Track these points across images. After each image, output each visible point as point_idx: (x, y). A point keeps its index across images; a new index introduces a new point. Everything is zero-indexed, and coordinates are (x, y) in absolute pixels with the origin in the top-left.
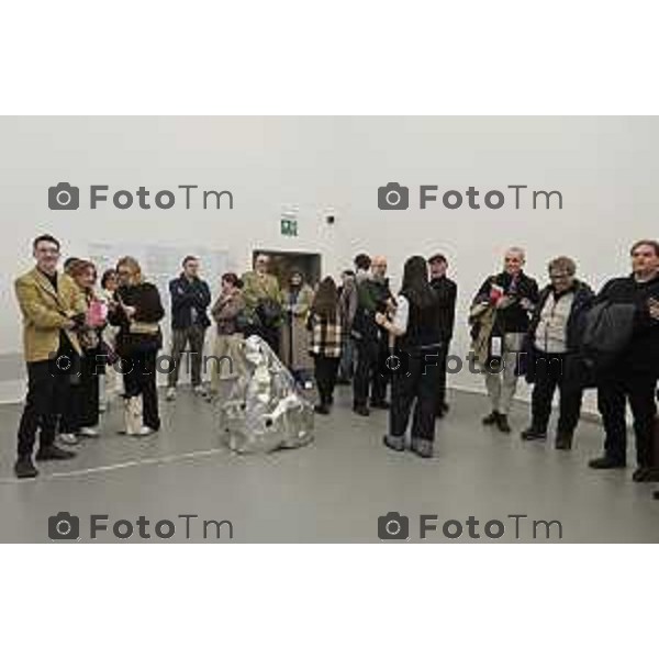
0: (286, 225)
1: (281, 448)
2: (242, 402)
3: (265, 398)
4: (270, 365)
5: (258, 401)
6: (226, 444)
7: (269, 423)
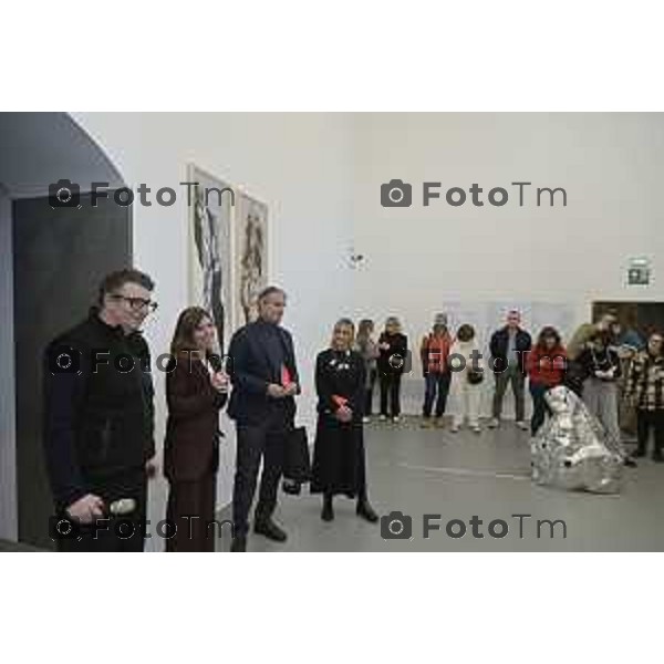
0: (635, 274)
1: (582, 489)
2: (543, 440)
3: (565, 442)
4: (575, 414)
5: (558, 444)
6: (530, 474)
7: (568, 464)
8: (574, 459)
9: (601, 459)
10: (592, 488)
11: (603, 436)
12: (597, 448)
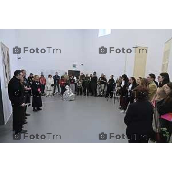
8: (70, 96)
9: (73, 96)
10: (73, 100)
11: (73, 92)
12: (72, 94)
